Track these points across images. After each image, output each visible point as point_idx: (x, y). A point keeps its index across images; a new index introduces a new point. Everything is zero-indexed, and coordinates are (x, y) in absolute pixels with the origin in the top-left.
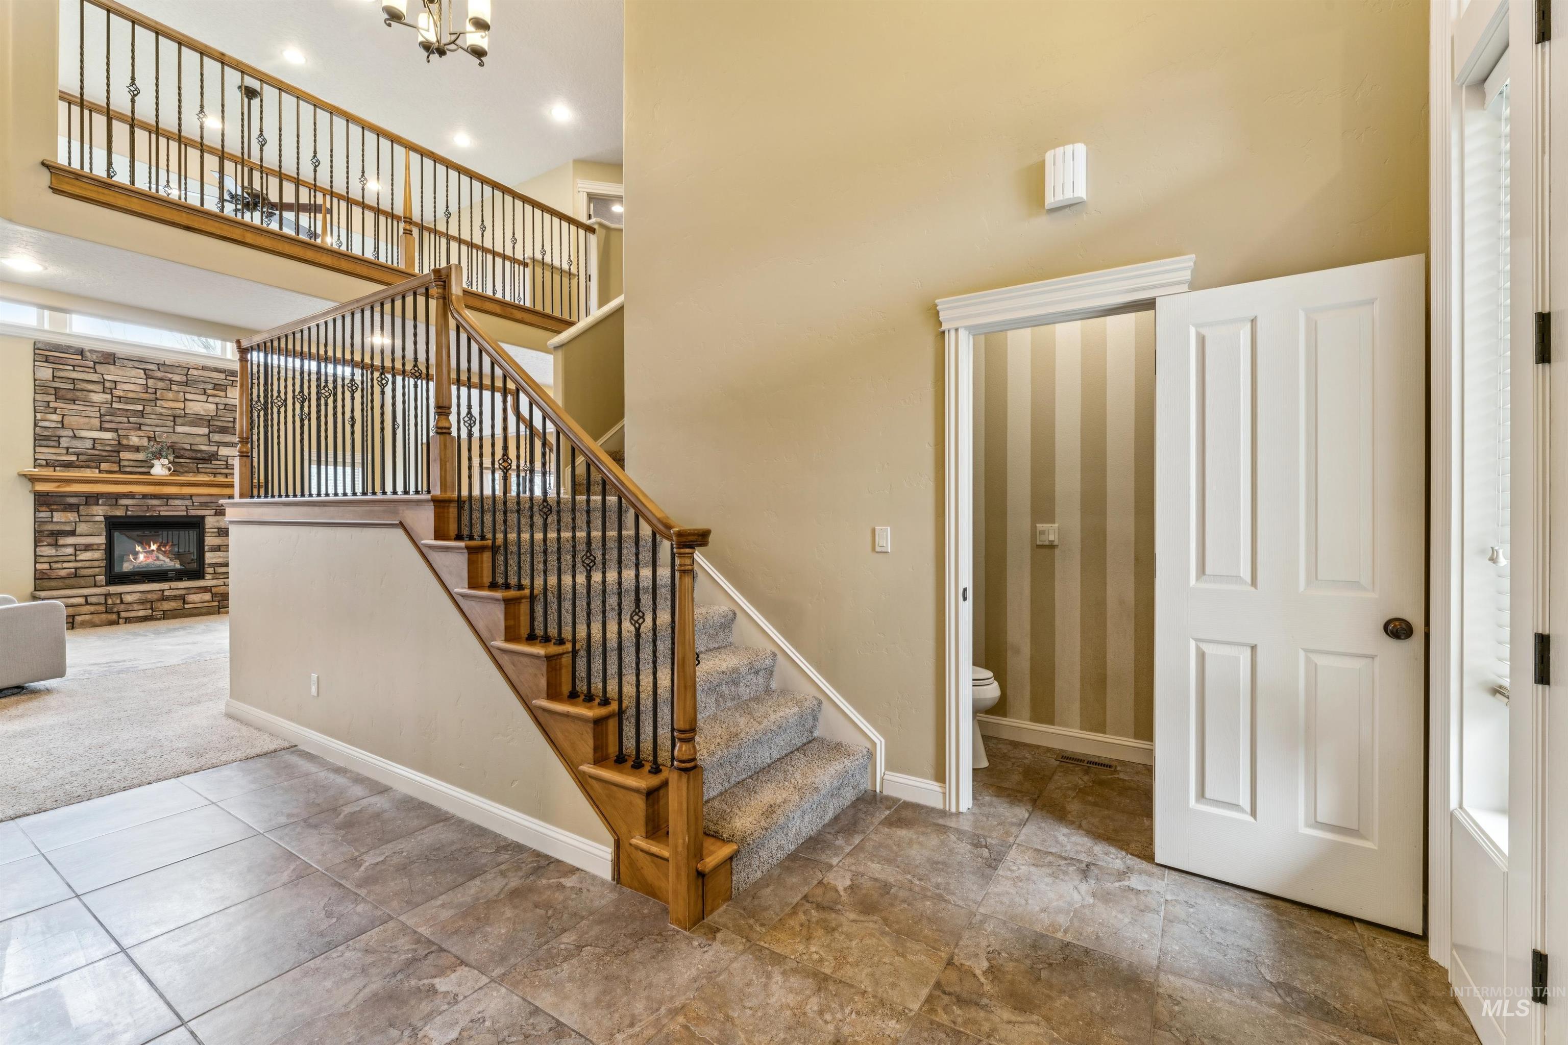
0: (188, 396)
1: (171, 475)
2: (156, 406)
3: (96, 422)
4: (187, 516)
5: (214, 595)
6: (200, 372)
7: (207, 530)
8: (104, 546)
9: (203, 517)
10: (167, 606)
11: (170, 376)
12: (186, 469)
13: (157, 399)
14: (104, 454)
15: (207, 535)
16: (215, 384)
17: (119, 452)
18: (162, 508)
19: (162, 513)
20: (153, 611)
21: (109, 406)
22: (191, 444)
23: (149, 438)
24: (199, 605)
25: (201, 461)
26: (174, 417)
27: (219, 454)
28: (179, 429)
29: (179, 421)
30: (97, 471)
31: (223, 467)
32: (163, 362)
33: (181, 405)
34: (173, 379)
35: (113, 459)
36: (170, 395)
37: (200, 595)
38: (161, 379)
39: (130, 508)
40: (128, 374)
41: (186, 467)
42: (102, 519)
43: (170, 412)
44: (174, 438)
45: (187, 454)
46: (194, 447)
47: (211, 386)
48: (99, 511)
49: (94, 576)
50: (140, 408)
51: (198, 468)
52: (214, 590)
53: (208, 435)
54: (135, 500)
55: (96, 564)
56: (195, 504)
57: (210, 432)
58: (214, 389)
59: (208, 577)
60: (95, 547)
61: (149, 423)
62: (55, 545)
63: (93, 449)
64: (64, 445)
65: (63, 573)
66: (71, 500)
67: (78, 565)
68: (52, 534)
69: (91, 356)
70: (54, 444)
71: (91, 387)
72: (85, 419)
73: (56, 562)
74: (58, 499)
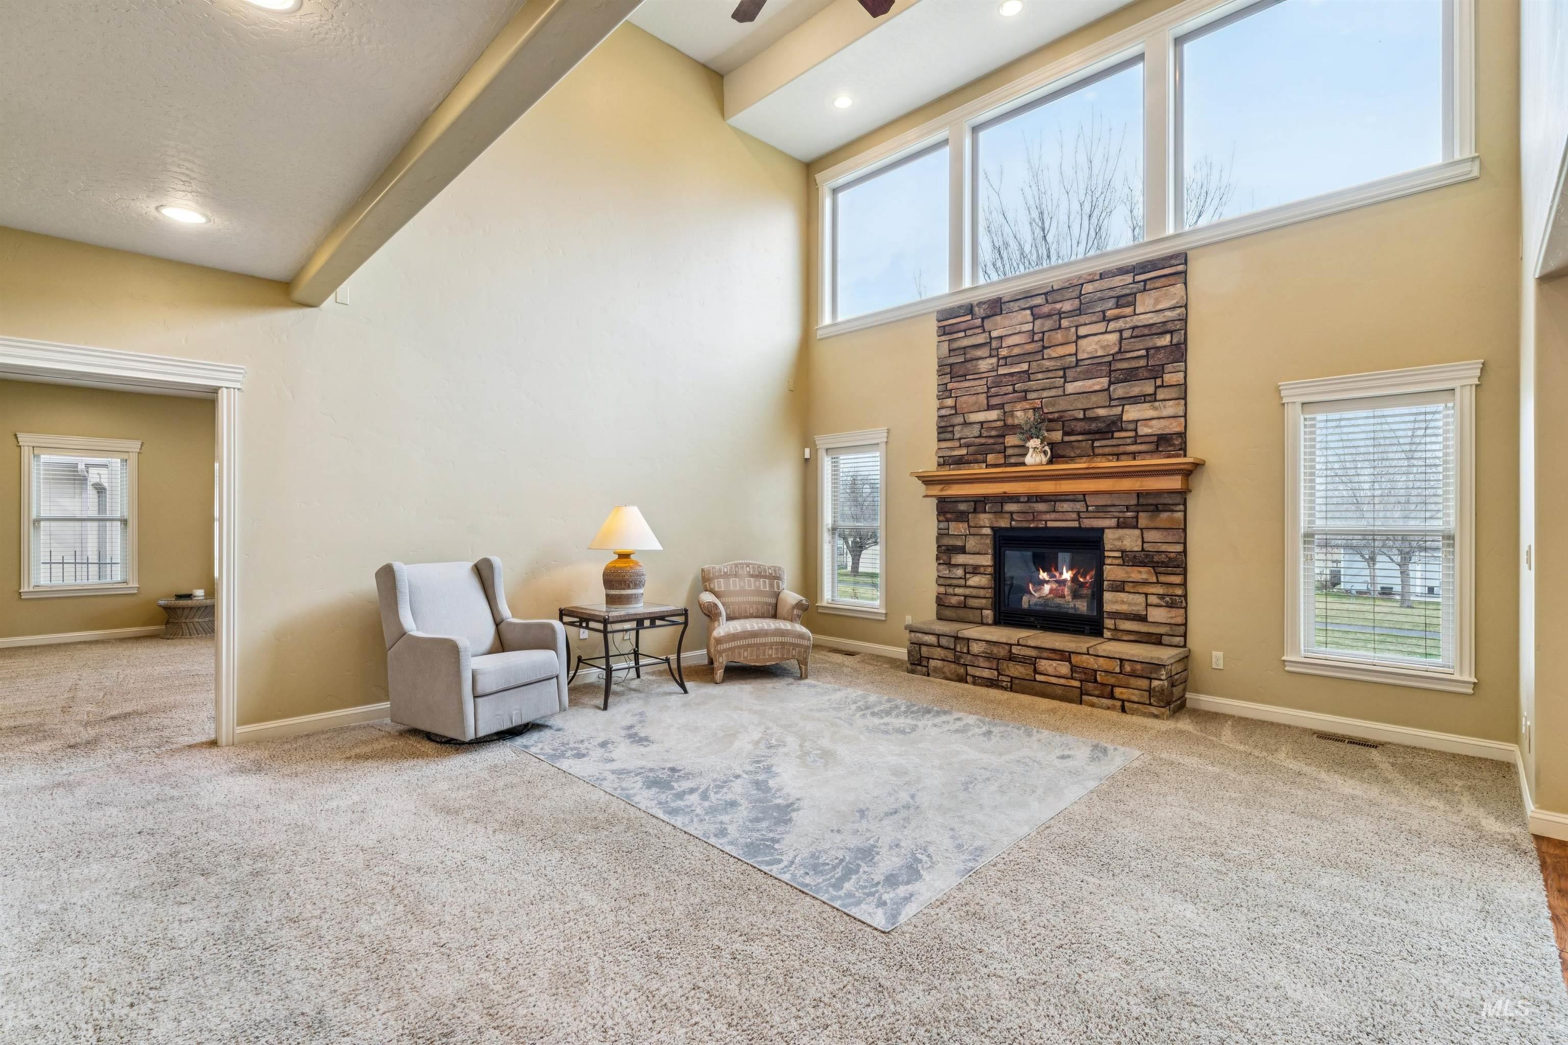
0: (1083, 331)
1: (1050, 462)
2: (1043, 359)
3: (982, 398)
4: (1080, 528)
5: (1074, 668)
6: (1097, 285)
7: (1107, 554)
8: (990, 570)
9: (1102, 530)
10: (1016, 670)
11: (1058, 306)
12: (1078, 452)
13: (1044, 348)
14: (991, 441)
15: (1108, 561)
16: (1118, 297)
17: (1004, 436)
18: (1048, 517)
19: (1050, 524)
20: (999, 674)
21: (994, 374)
22: (1085, 410)
23: (1034, 409)
24: (1053, 680)
25: (1097, 436)
26: (1064, 369)
27: (1125, 418)
28: (1071, 388)
29: (1070, 374)
30: (984, 465)
31: (1129, 441)
32: (1049, 289)
33: (1071, 349)
34: (1063, 309)
35: (998, 447)
36: (1059, 336)
37: (1054, 663)
38: (1049, 316)
39: (1015, 516)
40: (1014, 321)
41: (1078, 448)
42: (988, 531)
43: (1058, 364)
44: (1062, 404)
45: (1079, 426)
46: (1090, 414)
47: (1111, 303)
48: (985, 519)
49: (982, 609)
50: (1025, 367)
51: (1093, 448)
52: (1074, 659)
53: (1108, 389)
54: (1019, 505)
55: (982, 593)
56: (1090, 508)
57: (1110, 383)
58: (1118, 306)
59: (1107, 634)
60: (982, 570)
61: (1034, 388)
62: (949, 564)
63: (980, 436)
64: (957, 436)
65: (954, 600)
66: (962, 507)
67: (968, 591)
68: (948, 550)
69: (979, 311)
70: (949, 436)
71: (979, 353)
72: (974, 398)
73: (950, 585)
74: (951, 506)
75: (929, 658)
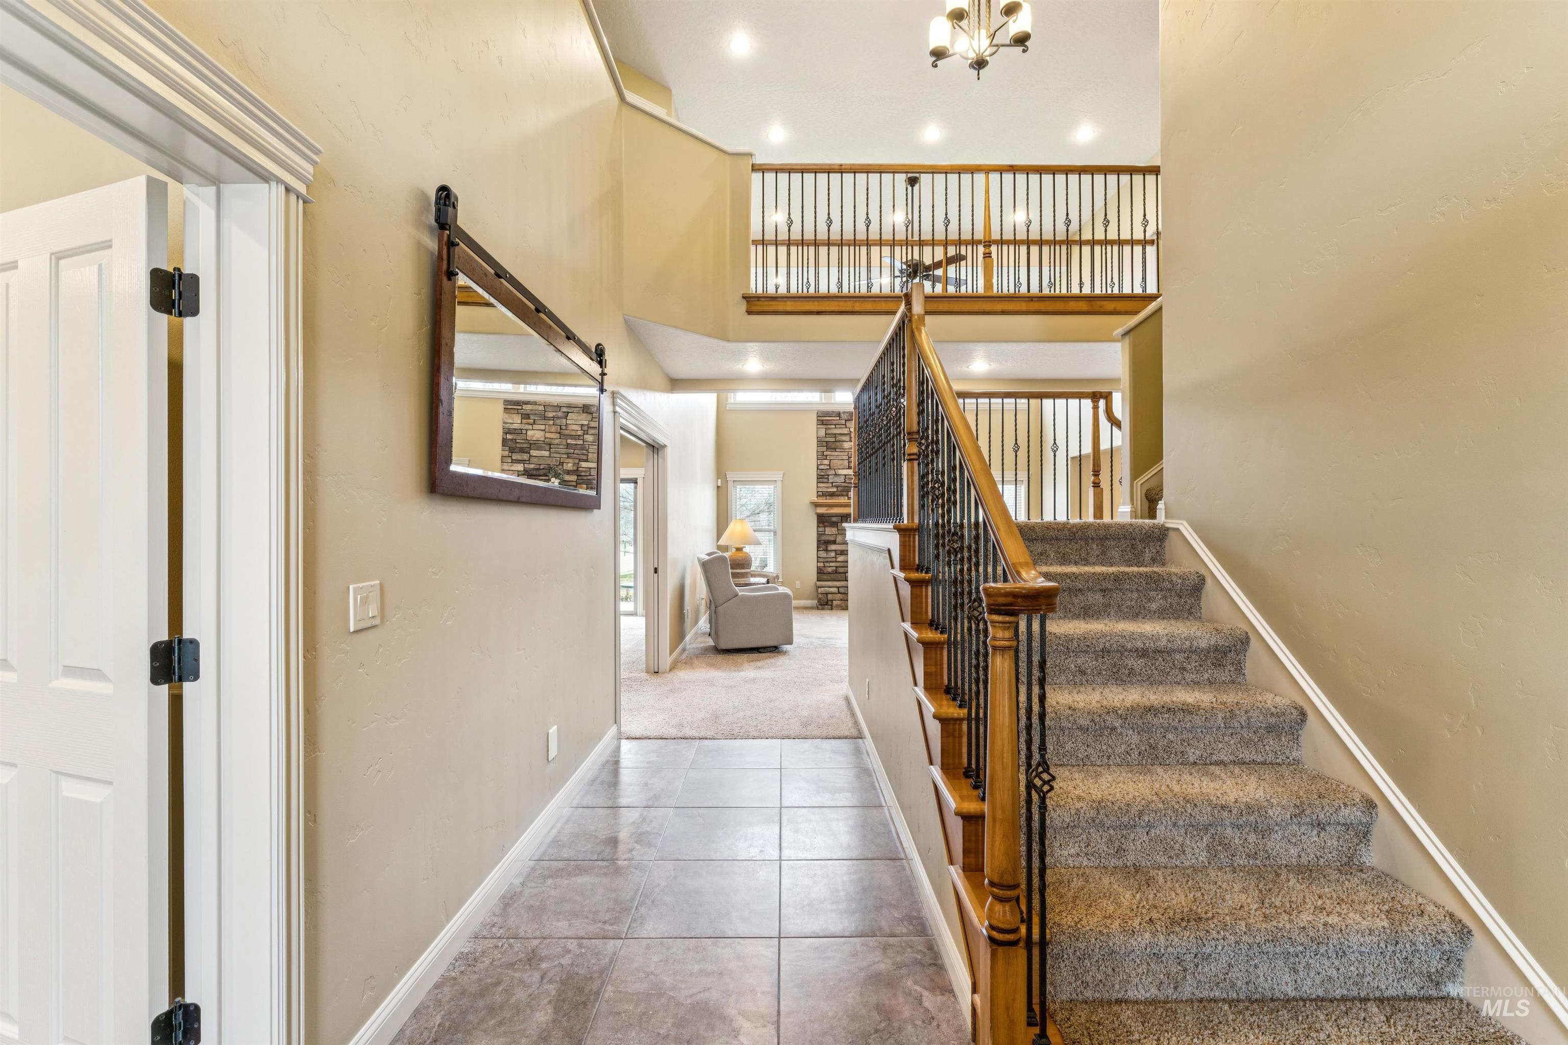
3: (846, 462)
14: (850, 485)
62: (826, 550)
63: (845, 482)
64: (831, 481)
65: (830, 570)
66: (834, 519)
67: (838, 564)
68: (825, 542)
69: (844, 417)
70: (826, 480)
71: (844, 438)
72: (841, 461)
73: (827, 562)
74: (827, 518)
75: (832, 600)
